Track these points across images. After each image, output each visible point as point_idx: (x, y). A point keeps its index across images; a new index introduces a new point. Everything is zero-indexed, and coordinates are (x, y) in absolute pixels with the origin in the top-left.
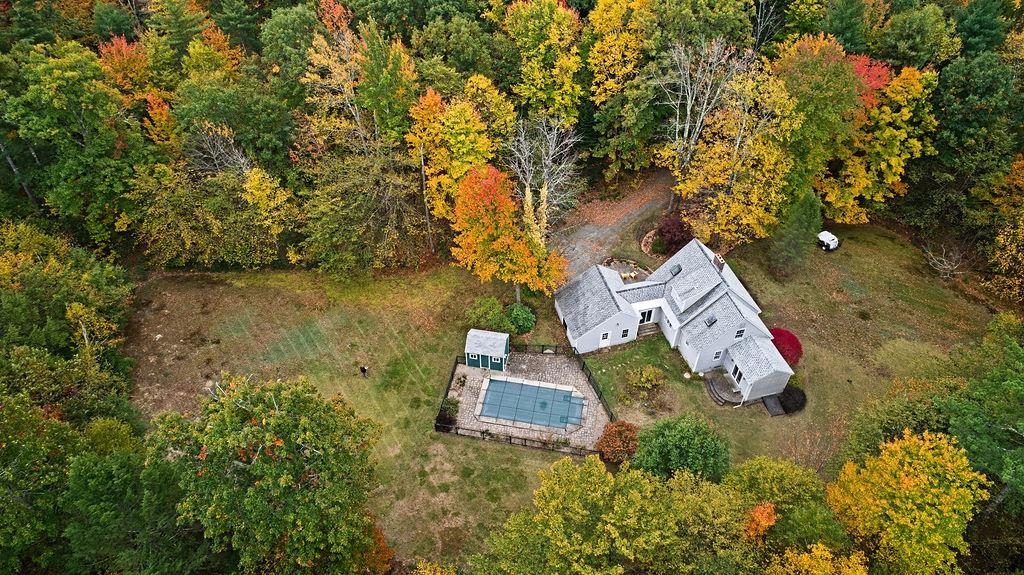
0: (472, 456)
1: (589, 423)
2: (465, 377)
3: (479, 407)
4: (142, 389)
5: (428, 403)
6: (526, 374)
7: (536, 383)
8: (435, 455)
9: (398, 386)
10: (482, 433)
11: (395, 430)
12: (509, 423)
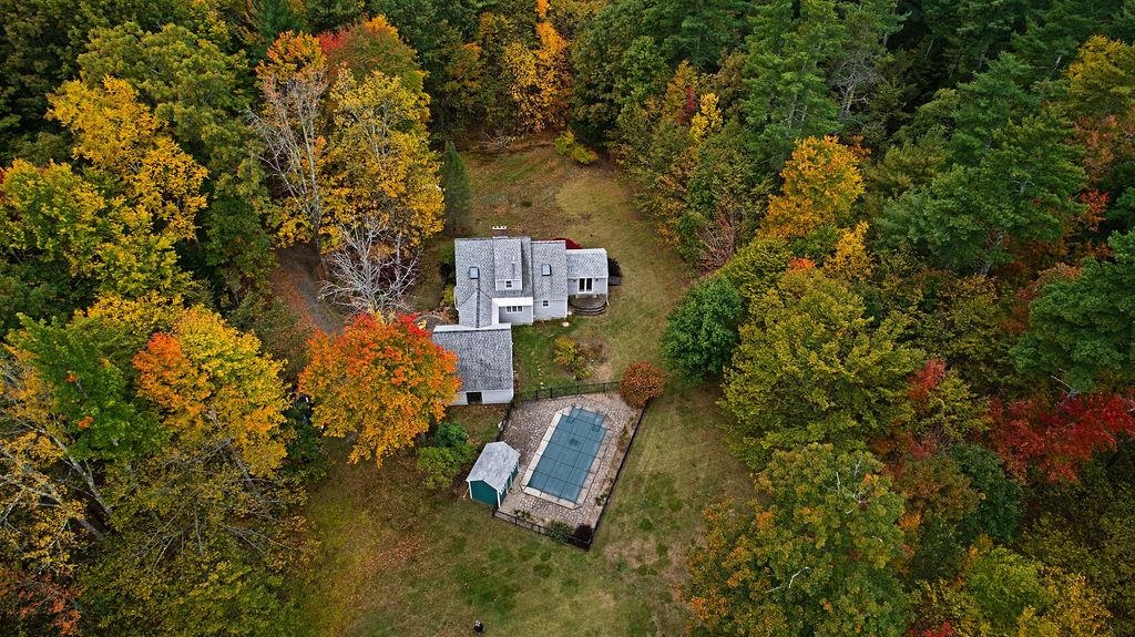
0: (626, 518)
2: (516, 512)
3: (563, 502)
5: (545, 557)
7: (544, 444)
8: (620, 554)
9: (508, 591)
10: (599, 505)
11: (577, 598)
12: (591, 477)
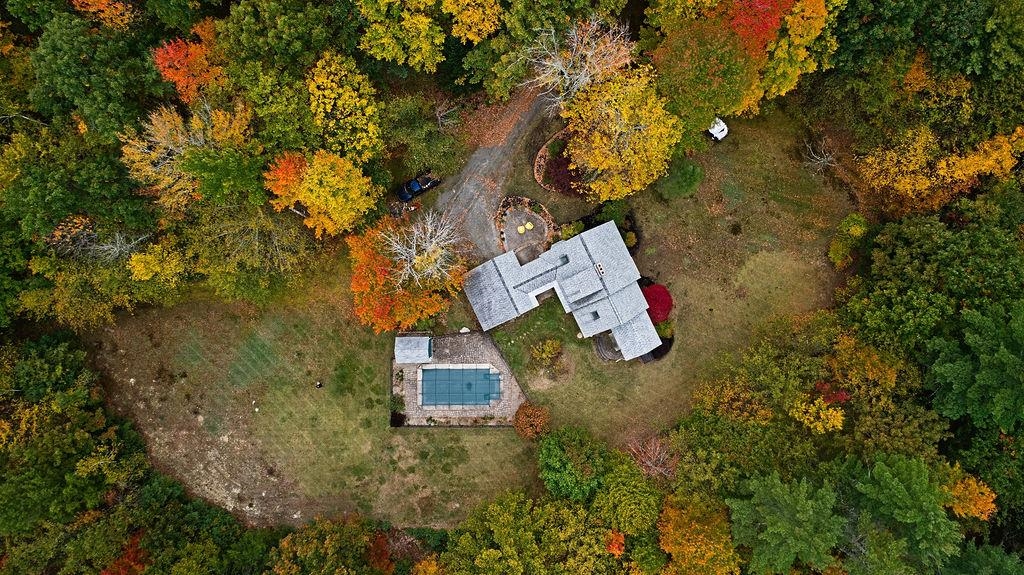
0: (424, 441)
1: (507, 394)
2: (401, 371)
3: (420, 397)
4: (151, 435)
5: (378, 401)
6: (450, 358)
7: (460, 366)
8: (398, 446)
9: (350, 389)
10: (427, 421)
11: (361, 430)
12: (446, 408)
